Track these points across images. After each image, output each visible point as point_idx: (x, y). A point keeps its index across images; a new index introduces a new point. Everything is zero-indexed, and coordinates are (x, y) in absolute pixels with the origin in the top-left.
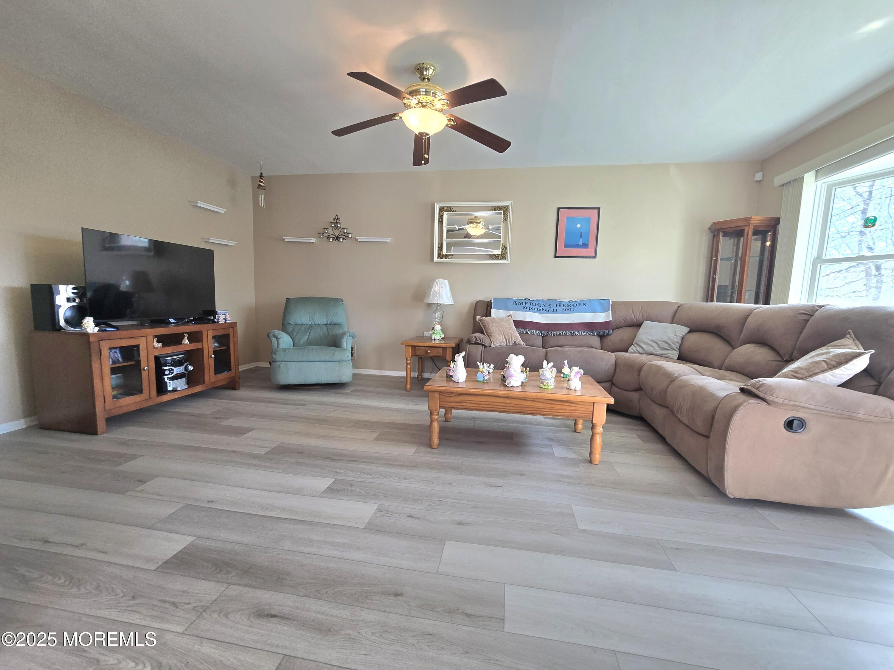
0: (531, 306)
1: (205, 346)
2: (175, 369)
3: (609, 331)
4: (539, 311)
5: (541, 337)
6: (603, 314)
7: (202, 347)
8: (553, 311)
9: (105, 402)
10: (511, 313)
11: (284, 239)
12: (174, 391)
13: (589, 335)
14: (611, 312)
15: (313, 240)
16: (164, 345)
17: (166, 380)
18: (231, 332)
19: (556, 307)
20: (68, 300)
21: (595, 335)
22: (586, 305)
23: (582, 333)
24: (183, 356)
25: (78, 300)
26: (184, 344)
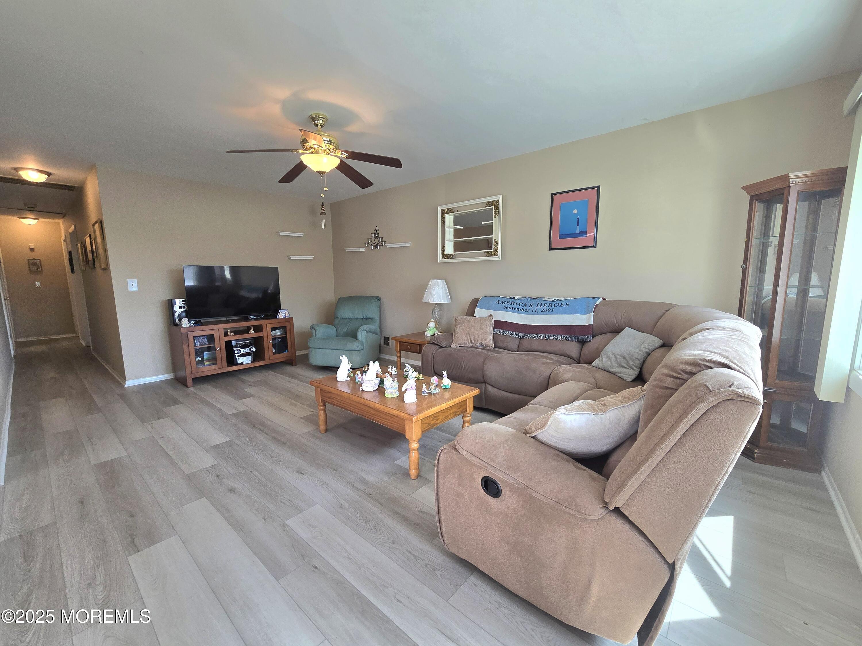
0: (512, 305)
1: (265, 334)
2: (242, 350)
3: (588, 337)
4: (518, 310)
5: (519, 339)
6: (585, 316)
7: (262, 335)
8: (533, 312)
9: (191, 369)
10: (492, 312)
11: (345, 250)
12: (242, 363)
13: (566, 340)
14: (593, 314)
15: (362, 249)
16: (235, 335)
17: (237, 357)
18: (287, 324)
19: (537, 307)
20: (180, 308)
21: (573, 341)
22: (568, 305)
23: (557, 338)
24: (250, 341)
25: (186, 308)
26: (250, 333)
